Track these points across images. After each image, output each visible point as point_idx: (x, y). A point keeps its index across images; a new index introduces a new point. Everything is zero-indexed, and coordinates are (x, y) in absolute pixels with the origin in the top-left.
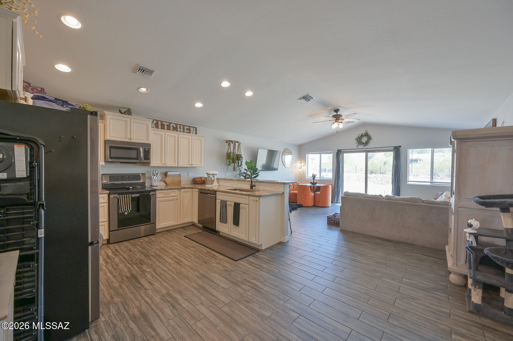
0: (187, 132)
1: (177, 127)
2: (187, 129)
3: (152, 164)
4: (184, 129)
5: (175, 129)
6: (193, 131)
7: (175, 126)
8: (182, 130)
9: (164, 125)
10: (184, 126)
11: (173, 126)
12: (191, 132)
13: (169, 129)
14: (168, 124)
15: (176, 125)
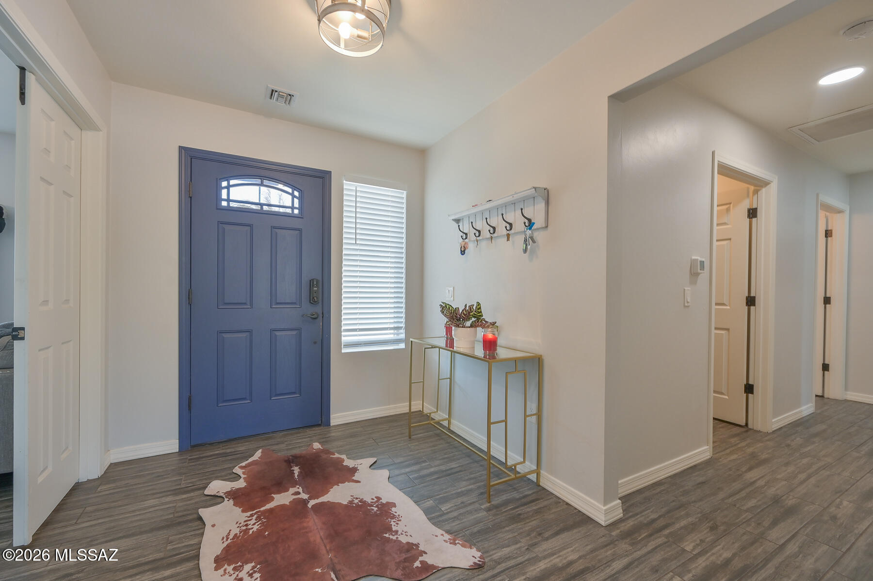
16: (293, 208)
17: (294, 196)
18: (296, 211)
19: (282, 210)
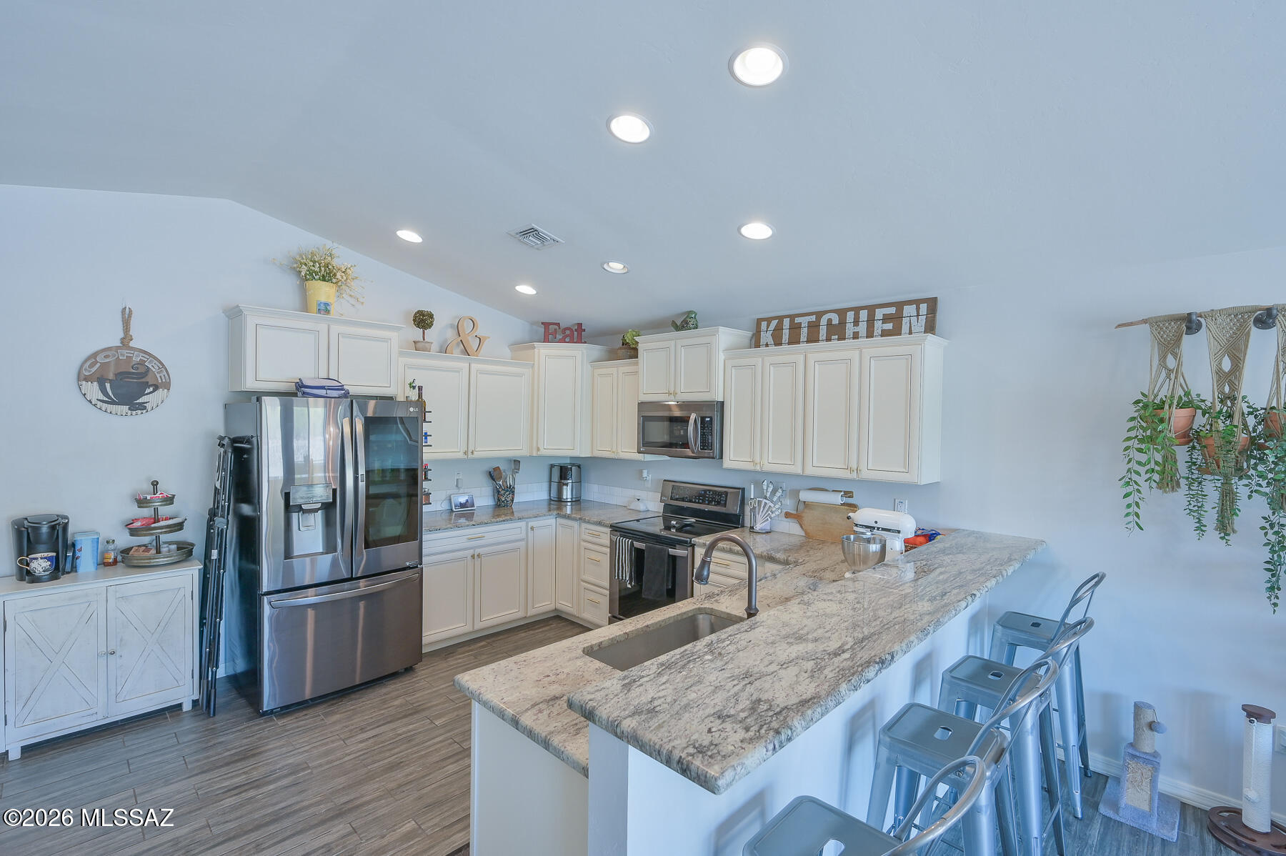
0: (885, 333)
1: (843, 322)
2: (886, 319)
3: (727, 463)
4: (871, 321)
5: (837, 331)
6: (914, 319)
7: (836, 321)
8: (862, 328)
9: (799, 326)
10: (871, 309)
11: (830, 321)
12: (905, 328)
13: (813, 339)
14: (813, 318)
15: (842, 313)
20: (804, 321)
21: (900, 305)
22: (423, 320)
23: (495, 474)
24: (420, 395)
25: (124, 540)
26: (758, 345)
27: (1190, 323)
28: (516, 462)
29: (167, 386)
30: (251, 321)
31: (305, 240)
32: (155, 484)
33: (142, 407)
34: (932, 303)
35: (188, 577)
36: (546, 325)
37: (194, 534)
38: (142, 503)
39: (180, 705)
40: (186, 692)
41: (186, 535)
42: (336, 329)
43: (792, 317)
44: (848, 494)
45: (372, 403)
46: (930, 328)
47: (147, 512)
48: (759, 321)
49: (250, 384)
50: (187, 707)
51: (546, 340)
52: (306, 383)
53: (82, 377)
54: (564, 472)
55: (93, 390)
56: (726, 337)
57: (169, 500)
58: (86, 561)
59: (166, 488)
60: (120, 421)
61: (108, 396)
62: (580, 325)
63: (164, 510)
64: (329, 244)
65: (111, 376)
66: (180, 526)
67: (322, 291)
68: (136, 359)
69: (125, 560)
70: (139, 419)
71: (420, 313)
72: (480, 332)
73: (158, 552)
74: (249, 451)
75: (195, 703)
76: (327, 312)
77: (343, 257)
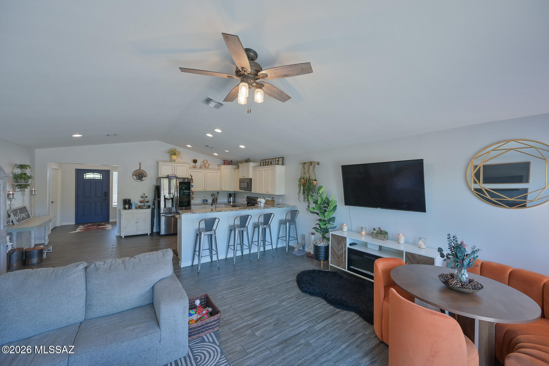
1: (272, 161)
3: (252, 192)
4: (275, 161)
5: (271, 163)
6: (281, 161)
8: (274, 163)
10: (276, 159)
11: (270, 161)
12: (279, 163)
13: (268, 165)
14: (268, 160)
15: (272, 159)
16: (100, 178)
17: (101, 176)
18: (101, 179)
19: (98, 178)
20: (266, 161)
21: (279, 158)
22: (195, 161)
23: (213, 195)
24: (192, 177)
25: (140, 204)
26: (261, 166)
27: (305, 163)
28: (218, 192)
29: (146, 176)
30: (160, 164)
31: (171, 147)
32: (144, 194)
33: (142, 180)
34: (283, 158)
35: (149, 211)
36: (224, 161)
37: (150, 204)
38: (142, 197)
39: (148, 234)
40: (149, 232)
41: (149, 204)
42: (176, 165)
43: (266, 160)
44: (273, 198)
45: (186, 179)
46: (283, 164)
47: (143, 199)
48: (261, 160)
49: (160, 176)
50: (149, 234)
51: (224, 164)
52: (169, 176)
53: (133, 175)
54: (230, 195)
55: (135, 177)
56: (251, 164)
57: (146, 197)
58: (133, 207)
59: (146, 195)
60: (139, 183)
61: (137, 178)
62: (232, 161)
63: (146, 199)
64: (175, 146)
65: (138, 175)
66: (148, 202)
67: (174, 157)
68: (142, 172)
69: (140, 207)
70: (142, 182)
71: (194, 160)
72: (209, 163)
73: (145, 206)
74: (159, 188)
75: (150, 234)
76: (175, 161)
77: (179, 149)
